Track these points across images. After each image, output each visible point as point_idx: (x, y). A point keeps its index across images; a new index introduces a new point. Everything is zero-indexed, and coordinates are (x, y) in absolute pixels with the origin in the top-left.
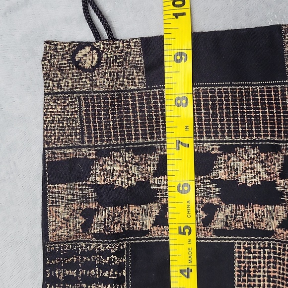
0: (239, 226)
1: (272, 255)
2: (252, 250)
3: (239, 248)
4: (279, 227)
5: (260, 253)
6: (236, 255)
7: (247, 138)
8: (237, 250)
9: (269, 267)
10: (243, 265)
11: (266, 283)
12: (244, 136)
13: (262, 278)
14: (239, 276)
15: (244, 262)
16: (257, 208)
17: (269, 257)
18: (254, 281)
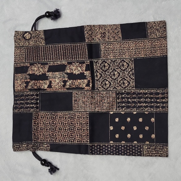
0: (74, 86)
1: (84, 95)
2: (78, 94)
3: (74, 93)
4: (86, 86)
5: (80, 95)
6: (73, 96)
7: (76, 60)
8: (73, 94)
9: (83, 99)
10: (75, 99)
11: (82, 104)
12: (75, 59)
13: (81, 103)
14: (74, 102)
15: (75, 98)
16: (79, 81)
17: (83, 96)
18: (79, 103)
